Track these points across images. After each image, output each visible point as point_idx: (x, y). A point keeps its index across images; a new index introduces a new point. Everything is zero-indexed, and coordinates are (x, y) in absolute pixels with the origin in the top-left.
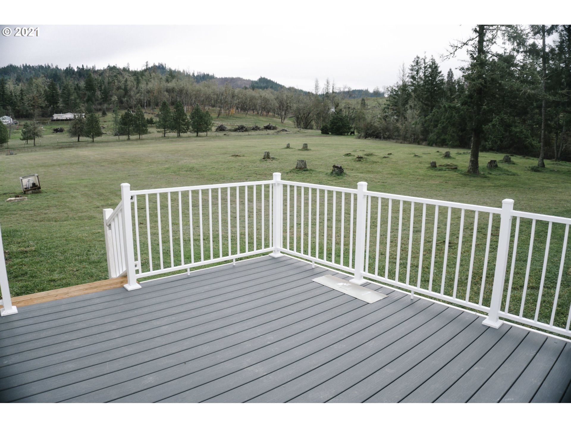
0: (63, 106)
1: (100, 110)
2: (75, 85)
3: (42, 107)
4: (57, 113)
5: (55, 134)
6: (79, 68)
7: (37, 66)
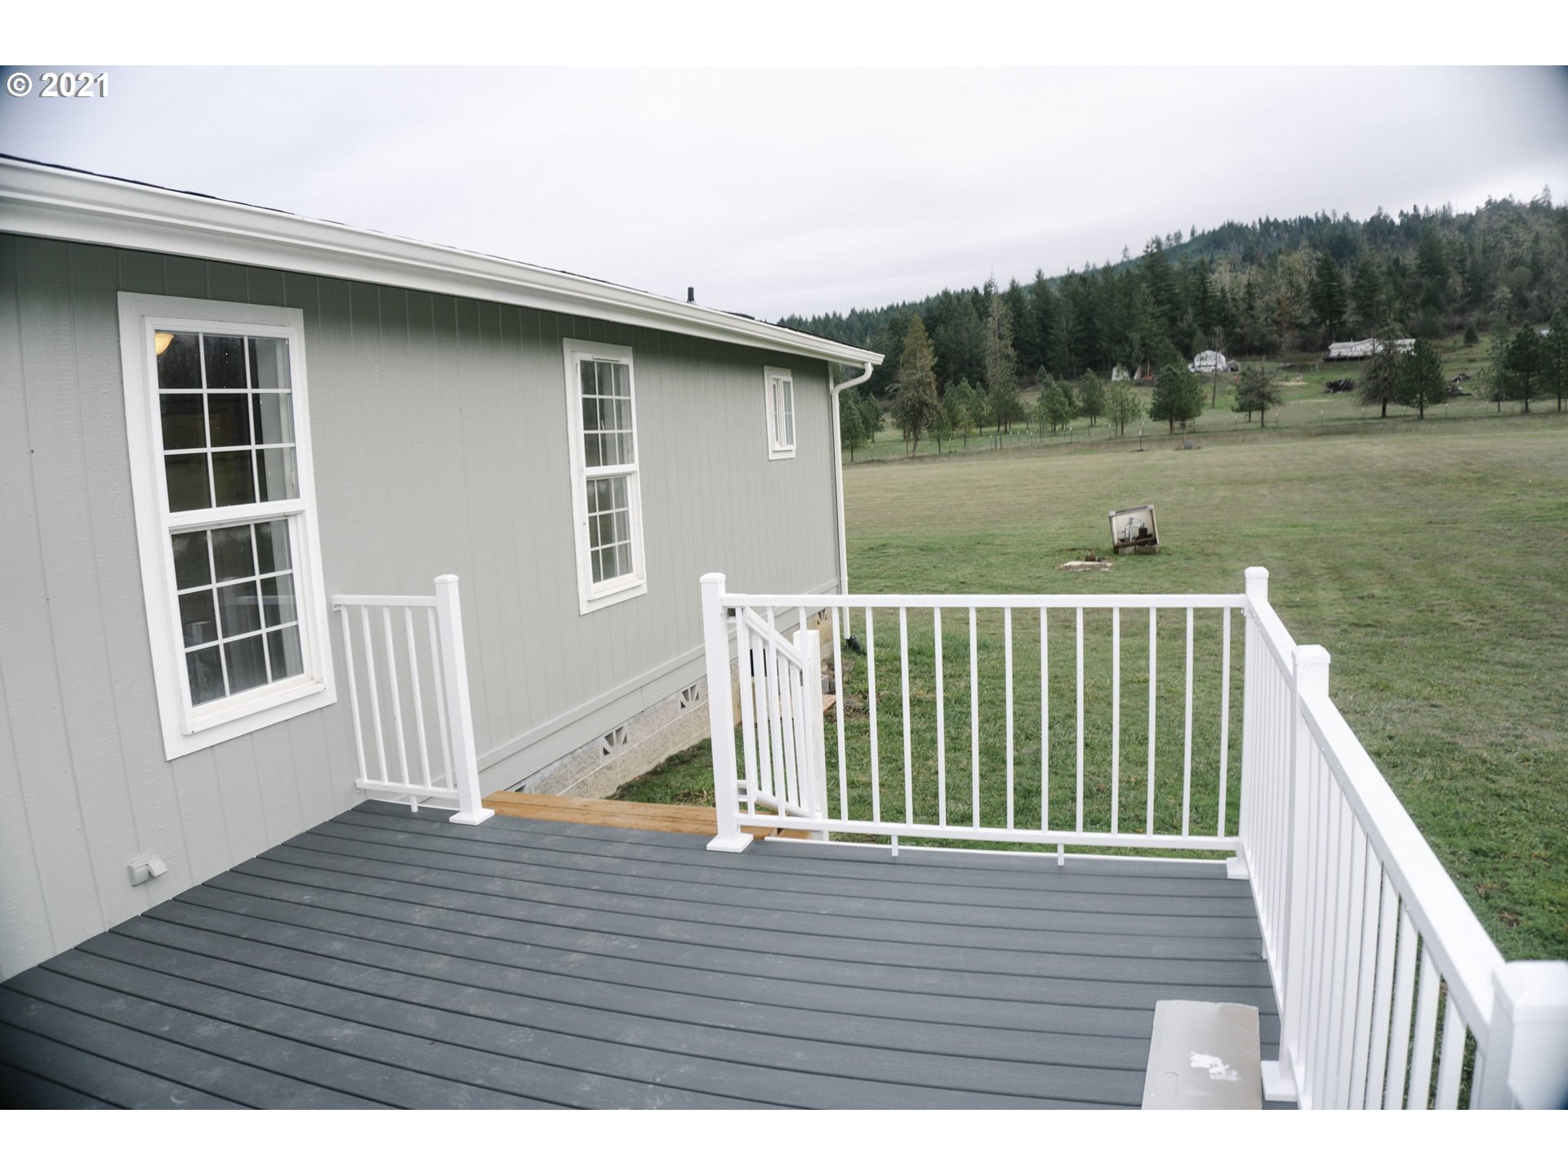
0: (1357, 322)
1: (1460, 327)
2: (1391, 263)
3: (1300, 327)
4: (1339, 340)
5: (1330, 396)
6: (1406, 216)
7: (1295, 221)
